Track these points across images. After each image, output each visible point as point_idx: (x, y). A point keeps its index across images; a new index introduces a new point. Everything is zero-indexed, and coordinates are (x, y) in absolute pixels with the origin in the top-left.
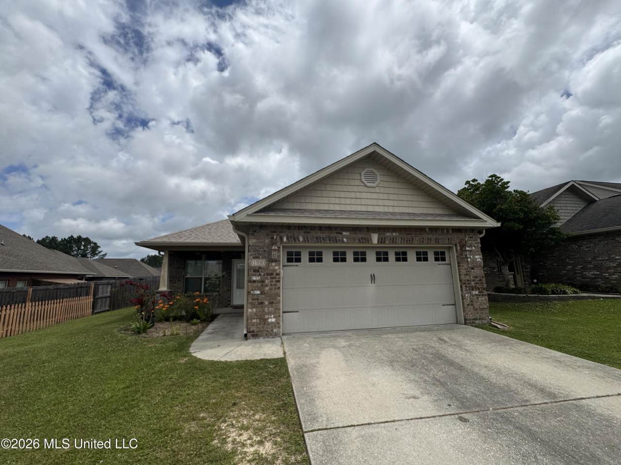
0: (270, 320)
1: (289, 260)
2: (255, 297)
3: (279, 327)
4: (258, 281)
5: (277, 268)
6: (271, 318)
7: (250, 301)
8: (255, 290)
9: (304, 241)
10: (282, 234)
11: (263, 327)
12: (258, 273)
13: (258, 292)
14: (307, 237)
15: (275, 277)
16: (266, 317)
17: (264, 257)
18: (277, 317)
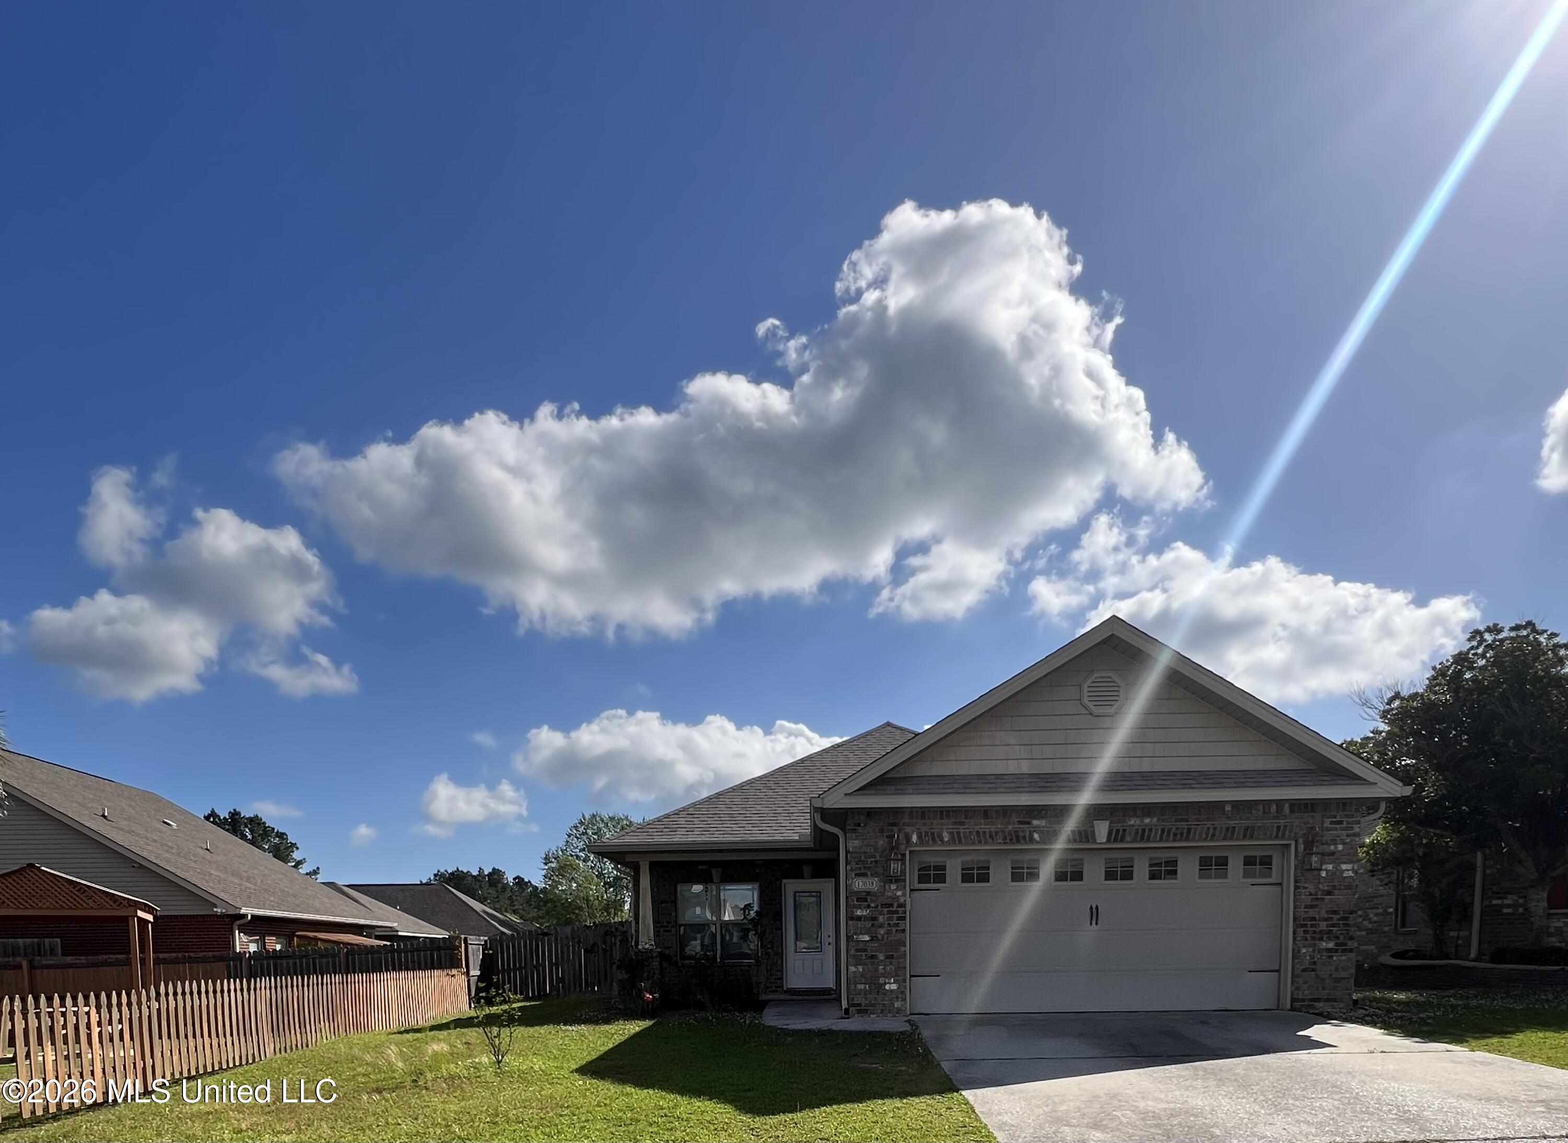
0: (887, 987)
1: (923, 879)
2: (861, 946)
3: (904, 1000)
4: (866, 918)
5: (899, 893)
6: (891, 983)
7: (852, 952)
8: (861, 934)
9: (952, 841)
10: (908, 829)
11: (875, 999)
12: (866, 904)
13: (867, 938)
14: (958, 833)
15: (896, 910)
16: (882, 980)
17: (876, 873)
18: (901, 982)
